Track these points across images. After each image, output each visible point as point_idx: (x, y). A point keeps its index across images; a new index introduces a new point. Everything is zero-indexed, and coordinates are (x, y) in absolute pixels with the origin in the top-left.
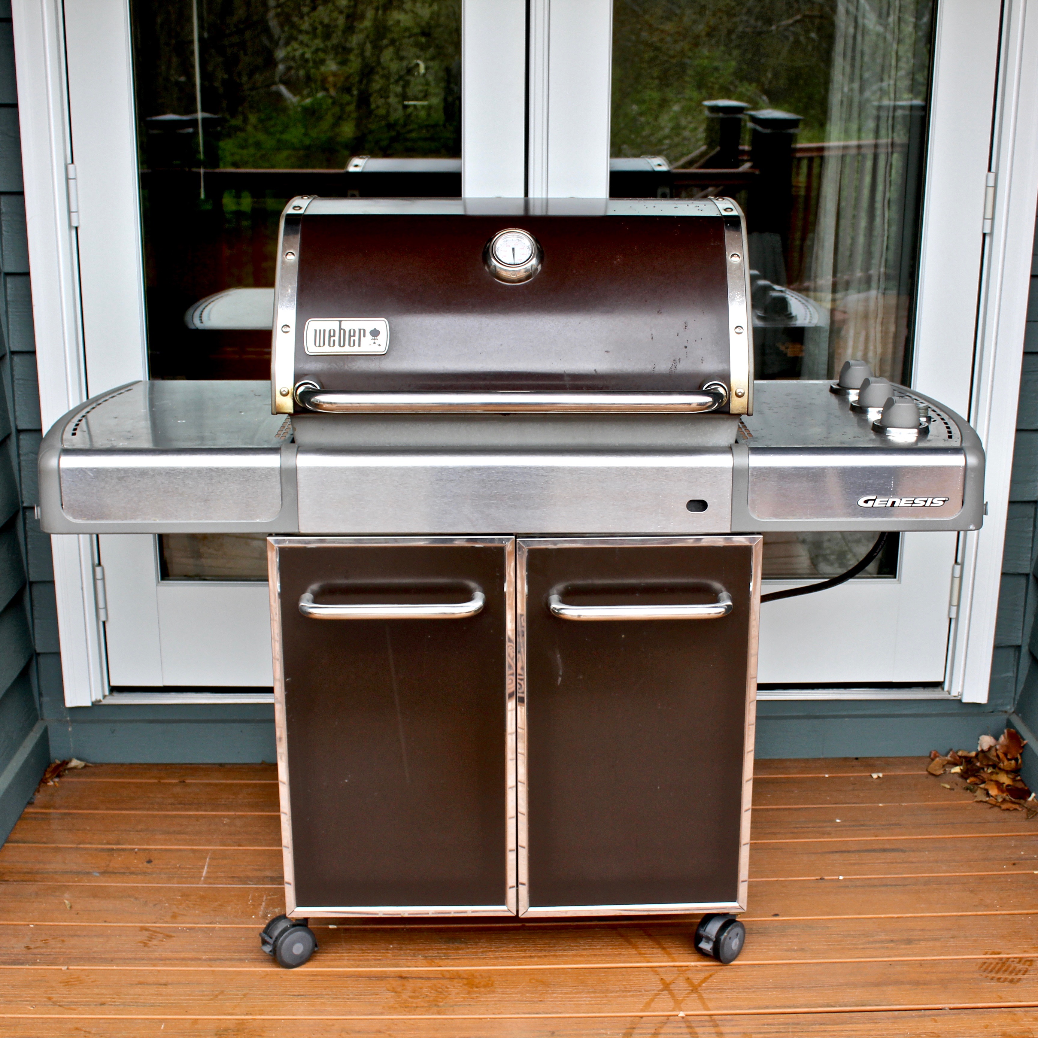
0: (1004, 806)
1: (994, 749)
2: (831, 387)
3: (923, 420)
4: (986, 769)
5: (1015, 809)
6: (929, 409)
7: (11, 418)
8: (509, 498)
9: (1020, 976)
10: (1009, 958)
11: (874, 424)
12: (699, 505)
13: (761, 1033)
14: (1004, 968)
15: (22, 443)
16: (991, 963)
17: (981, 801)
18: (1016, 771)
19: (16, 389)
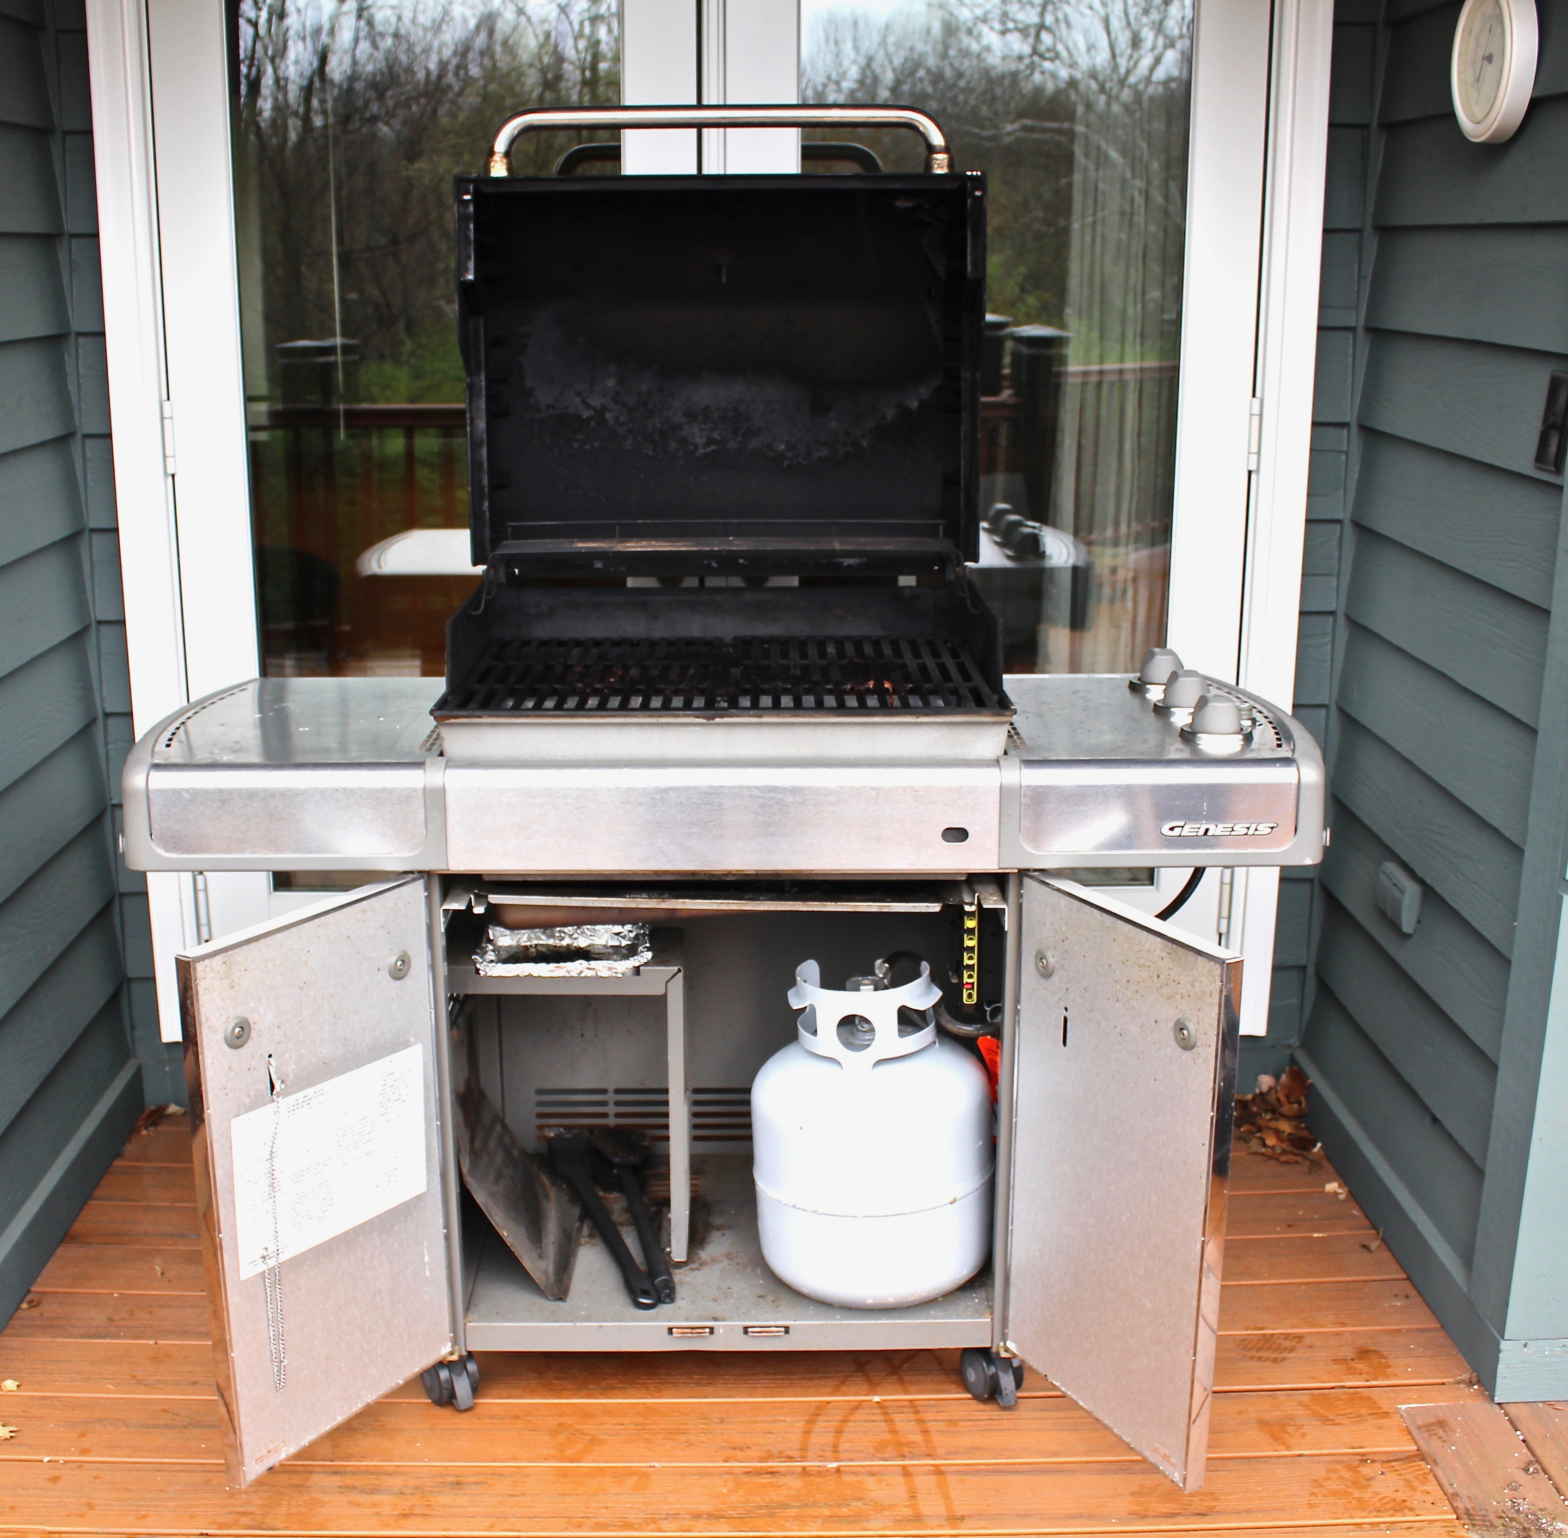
0: (1283, 1158)
1: (1273, 1091)
2: (1131, 682)
3: (1247, 723)
4: (1263, 1115)
5: (1296, 1162)
6: (1254, 710)
7: (98, 699)
8: (714, 826)
9: (1285, 1354)
10: (1273, 1335)
11: (1182, 729)
12: (957, 834)
13: (970, 1420)
14: (1267, 1346)
15: (110, 729)
16: (1252, 1341)
17: (1256, 1153)
18: (1299, 1117)
19: (102, 665)
